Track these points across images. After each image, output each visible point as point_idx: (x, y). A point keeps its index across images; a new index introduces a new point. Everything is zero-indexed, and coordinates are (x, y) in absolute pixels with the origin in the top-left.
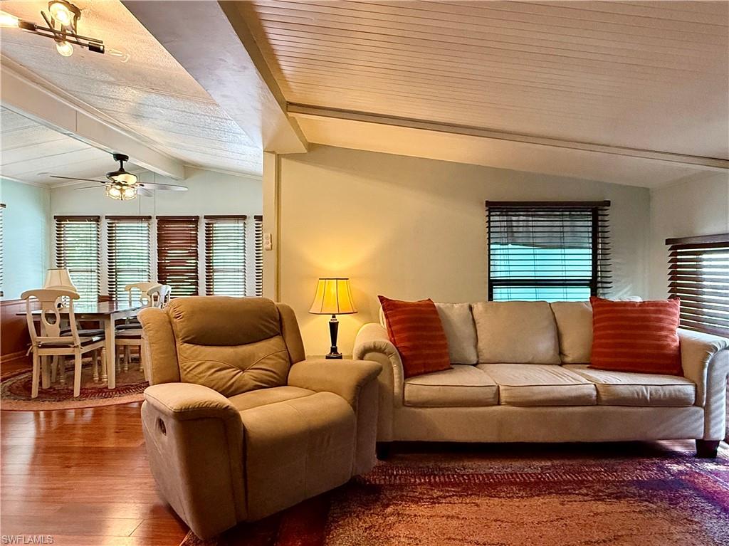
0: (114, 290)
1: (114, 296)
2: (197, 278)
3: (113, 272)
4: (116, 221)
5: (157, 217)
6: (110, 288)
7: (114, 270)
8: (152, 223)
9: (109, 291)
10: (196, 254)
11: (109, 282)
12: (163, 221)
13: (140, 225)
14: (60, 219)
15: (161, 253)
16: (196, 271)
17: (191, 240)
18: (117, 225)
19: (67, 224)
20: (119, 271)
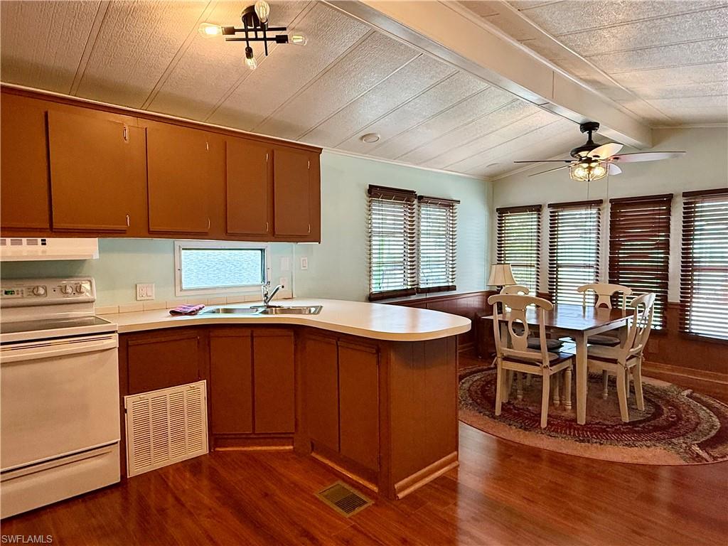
0: (555, 287)
1: (555, 294)
2: (666, 277)
3: (554, 267)
4: (560, 209)
5: (611, 201)
6: (550, 285)
7: (555, 266)
8: (603, 209)
9: (550, 289)
10: (666, 246)
11: (550, 278)
12: (617, 204)
13: (589, 212)
14: (502, 211)
15: (614, 246)
16: (666, 268)
17: (659, 227)
18: (560, 214)
19: (508, 216)
20: (561, 267)
